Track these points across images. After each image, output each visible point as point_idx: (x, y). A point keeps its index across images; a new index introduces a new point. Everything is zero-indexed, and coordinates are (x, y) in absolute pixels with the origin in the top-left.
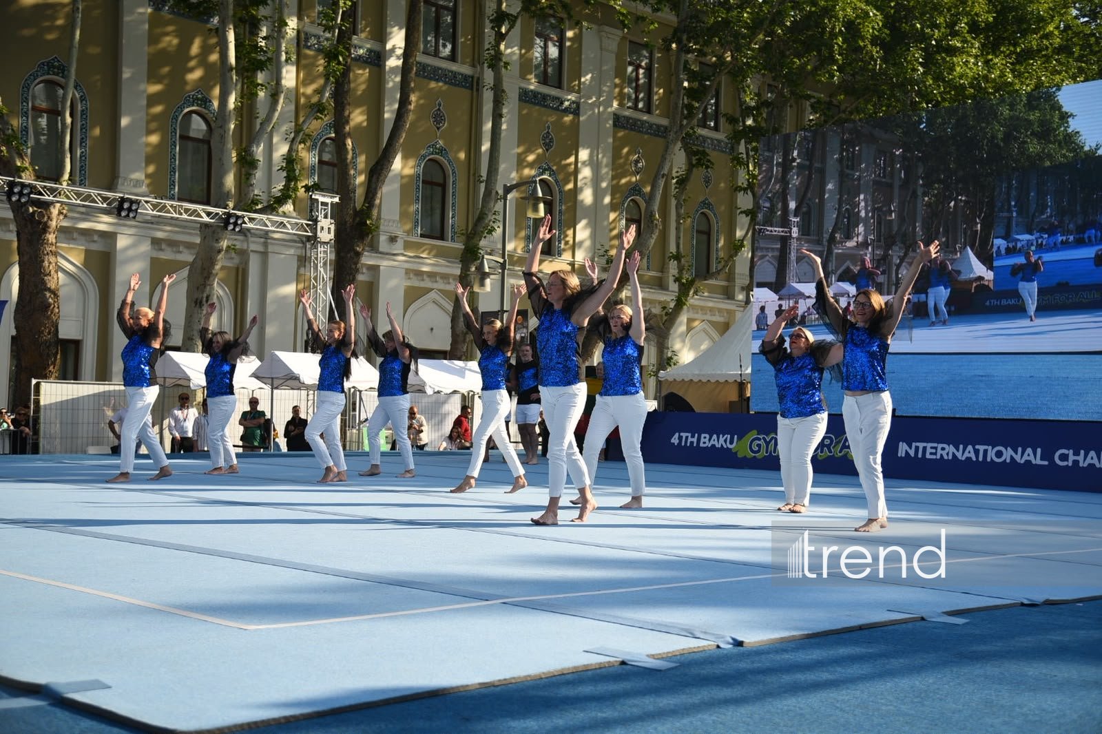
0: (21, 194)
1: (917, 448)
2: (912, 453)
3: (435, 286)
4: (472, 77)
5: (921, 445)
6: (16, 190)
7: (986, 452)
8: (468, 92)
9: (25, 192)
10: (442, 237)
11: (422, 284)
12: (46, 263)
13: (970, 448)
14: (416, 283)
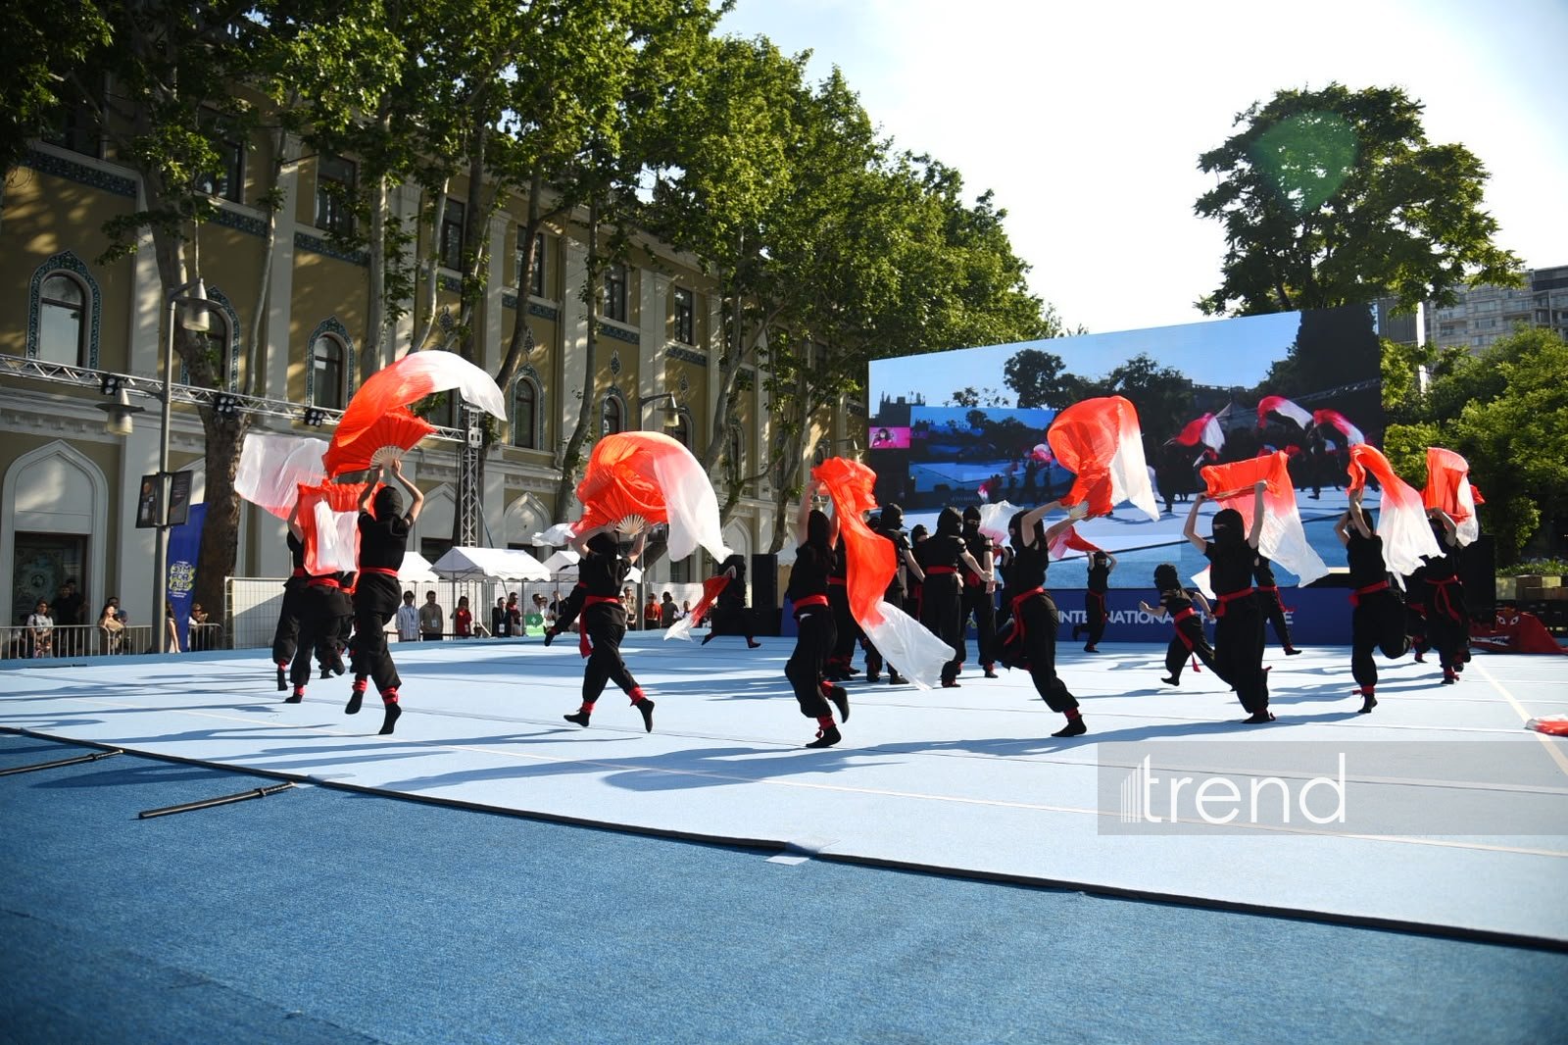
0: (226, 405)
1: (1074, 615)
2: (1070, 620)
3: (528, 488)
4: (556, 311)
5: (1077, 613)
6: (223, 401)
7: (1133, 616)
8: (552, 323)
9: (230, 402)
10: (531, 446)
11: (517, 487)
12: (232, 470)
13: (1119, 613)
14: (512, 486)
